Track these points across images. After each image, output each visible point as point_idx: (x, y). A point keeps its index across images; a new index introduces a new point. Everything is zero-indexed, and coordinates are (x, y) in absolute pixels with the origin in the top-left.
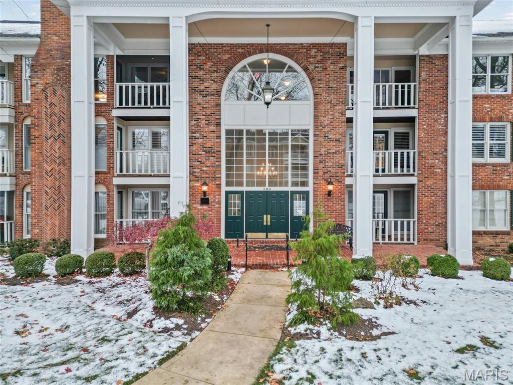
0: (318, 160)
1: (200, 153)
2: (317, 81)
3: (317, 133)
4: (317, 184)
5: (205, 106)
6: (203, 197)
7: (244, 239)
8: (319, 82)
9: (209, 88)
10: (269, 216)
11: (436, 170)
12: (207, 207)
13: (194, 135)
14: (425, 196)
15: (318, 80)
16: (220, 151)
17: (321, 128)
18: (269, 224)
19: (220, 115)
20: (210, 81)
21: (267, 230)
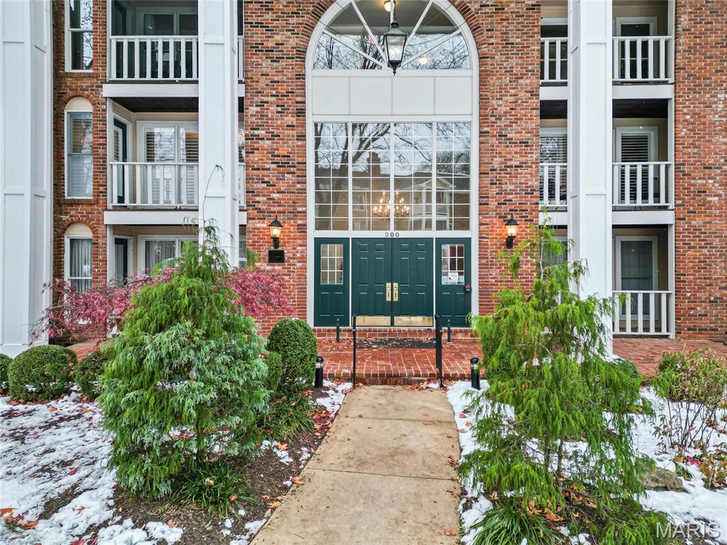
0: (487, 180)
1: (267, 166)
2: (485, 32)
3: (486, 129)
4: (487, 224)
5: (276, 79)
6: (272, 248)
7: (350, 327)
8: (490, 33)
9: (282, 44)
10: (396, 285)
11: (708, 199)
12: (280, 268)
13: (256, 132)
14: (689, 248)
15: (488, 30)
16: (305, 163)
17: (493, 119)
18: (396, 299)
19: (305, 96)
20: (286, 32)
21: (393, 310)
